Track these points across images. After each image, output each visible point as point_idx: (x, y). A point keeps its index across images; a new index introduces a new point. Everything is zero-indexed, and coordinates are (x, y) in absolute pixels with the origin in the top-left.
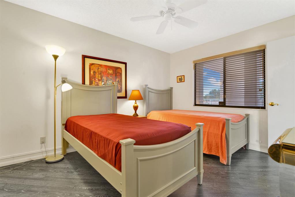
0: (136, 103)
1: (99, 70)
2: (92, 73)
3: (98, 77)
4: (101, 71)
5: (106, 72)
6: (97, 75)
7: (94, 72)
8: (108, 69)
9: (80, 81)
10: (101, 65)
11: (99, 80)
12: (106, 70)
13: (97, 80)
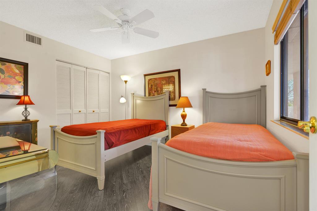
0: (184, 111)
1: (155, 83)
2: (150, 86)
3: (154, 88)
4: (156, 84)
5: (160, 83)
6: (153, 87)
7: (152, 86)
8: (162, 80)
9: (143, 94)
10: (155, 79)
11: (155, 91)
12: (161, 81)
13: (153, 91)
